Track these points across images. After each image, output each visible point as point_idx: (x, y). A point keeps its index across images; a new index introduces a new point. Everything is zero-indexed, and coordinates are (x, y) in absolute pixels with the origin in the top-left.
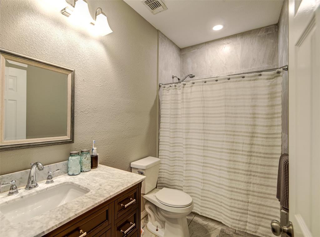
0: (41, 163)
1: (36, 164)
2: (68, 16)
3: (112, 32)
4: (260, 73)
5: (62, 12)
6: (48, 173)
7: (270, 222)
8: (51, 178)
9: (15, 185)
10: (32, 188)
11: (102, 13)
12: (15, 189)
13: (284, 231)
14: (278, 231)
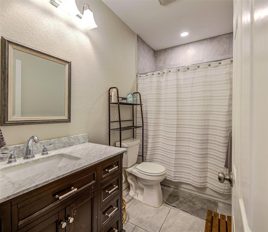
0: (37, 137)
1: (33, 137)
2: (57, 7)
3: (97, 27)
4: (219, 61)
5: (52, 2)
6: (44, 146)
7: (218, 173)
8: (46, 151)
9: (13, 155)
10: (29, 158)
11: (89, 8)
12: (14, 158)
13: (227, 179)
14: (223, 179)
